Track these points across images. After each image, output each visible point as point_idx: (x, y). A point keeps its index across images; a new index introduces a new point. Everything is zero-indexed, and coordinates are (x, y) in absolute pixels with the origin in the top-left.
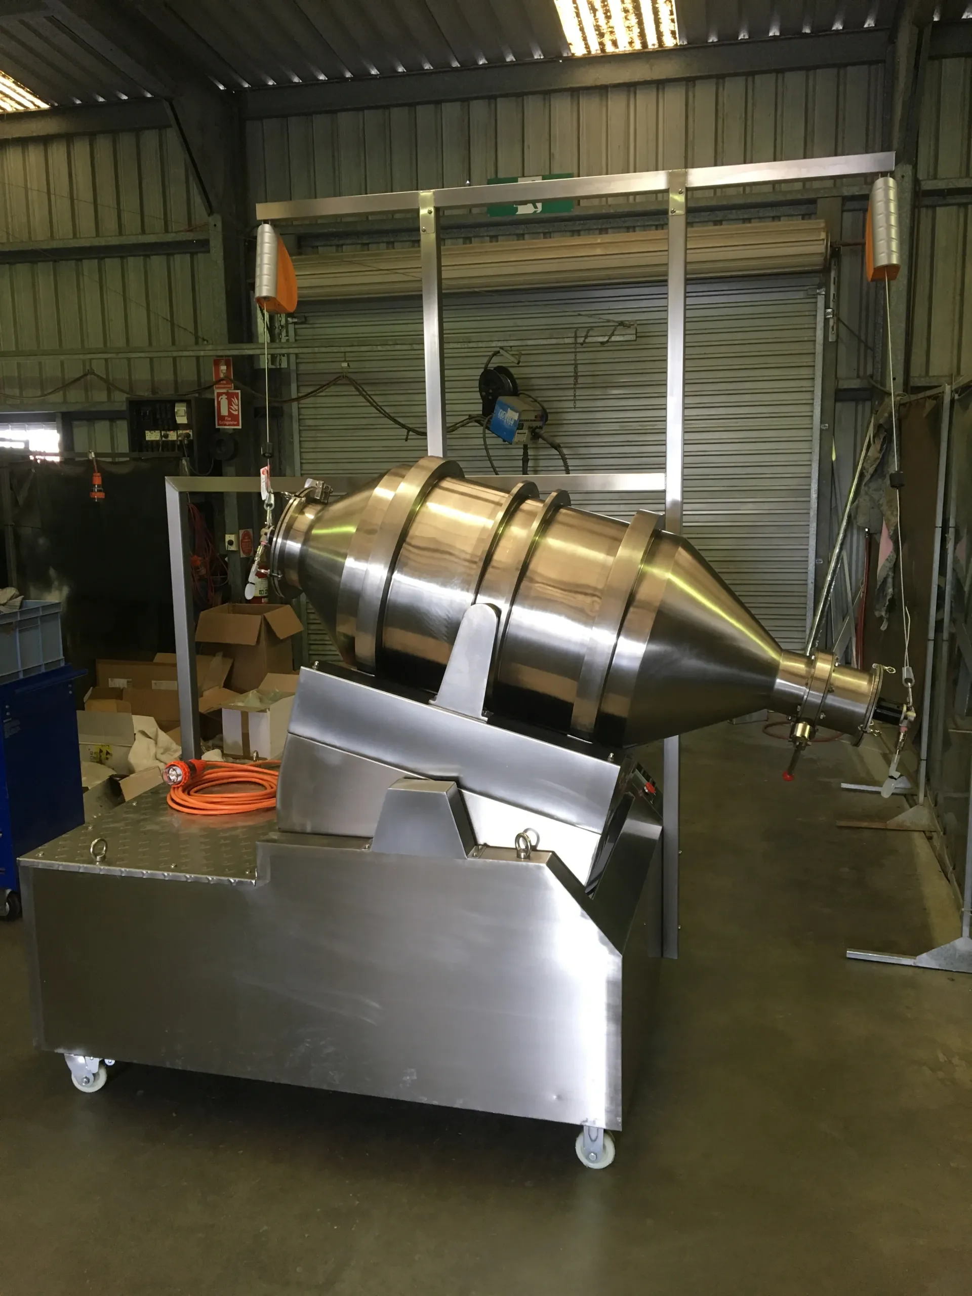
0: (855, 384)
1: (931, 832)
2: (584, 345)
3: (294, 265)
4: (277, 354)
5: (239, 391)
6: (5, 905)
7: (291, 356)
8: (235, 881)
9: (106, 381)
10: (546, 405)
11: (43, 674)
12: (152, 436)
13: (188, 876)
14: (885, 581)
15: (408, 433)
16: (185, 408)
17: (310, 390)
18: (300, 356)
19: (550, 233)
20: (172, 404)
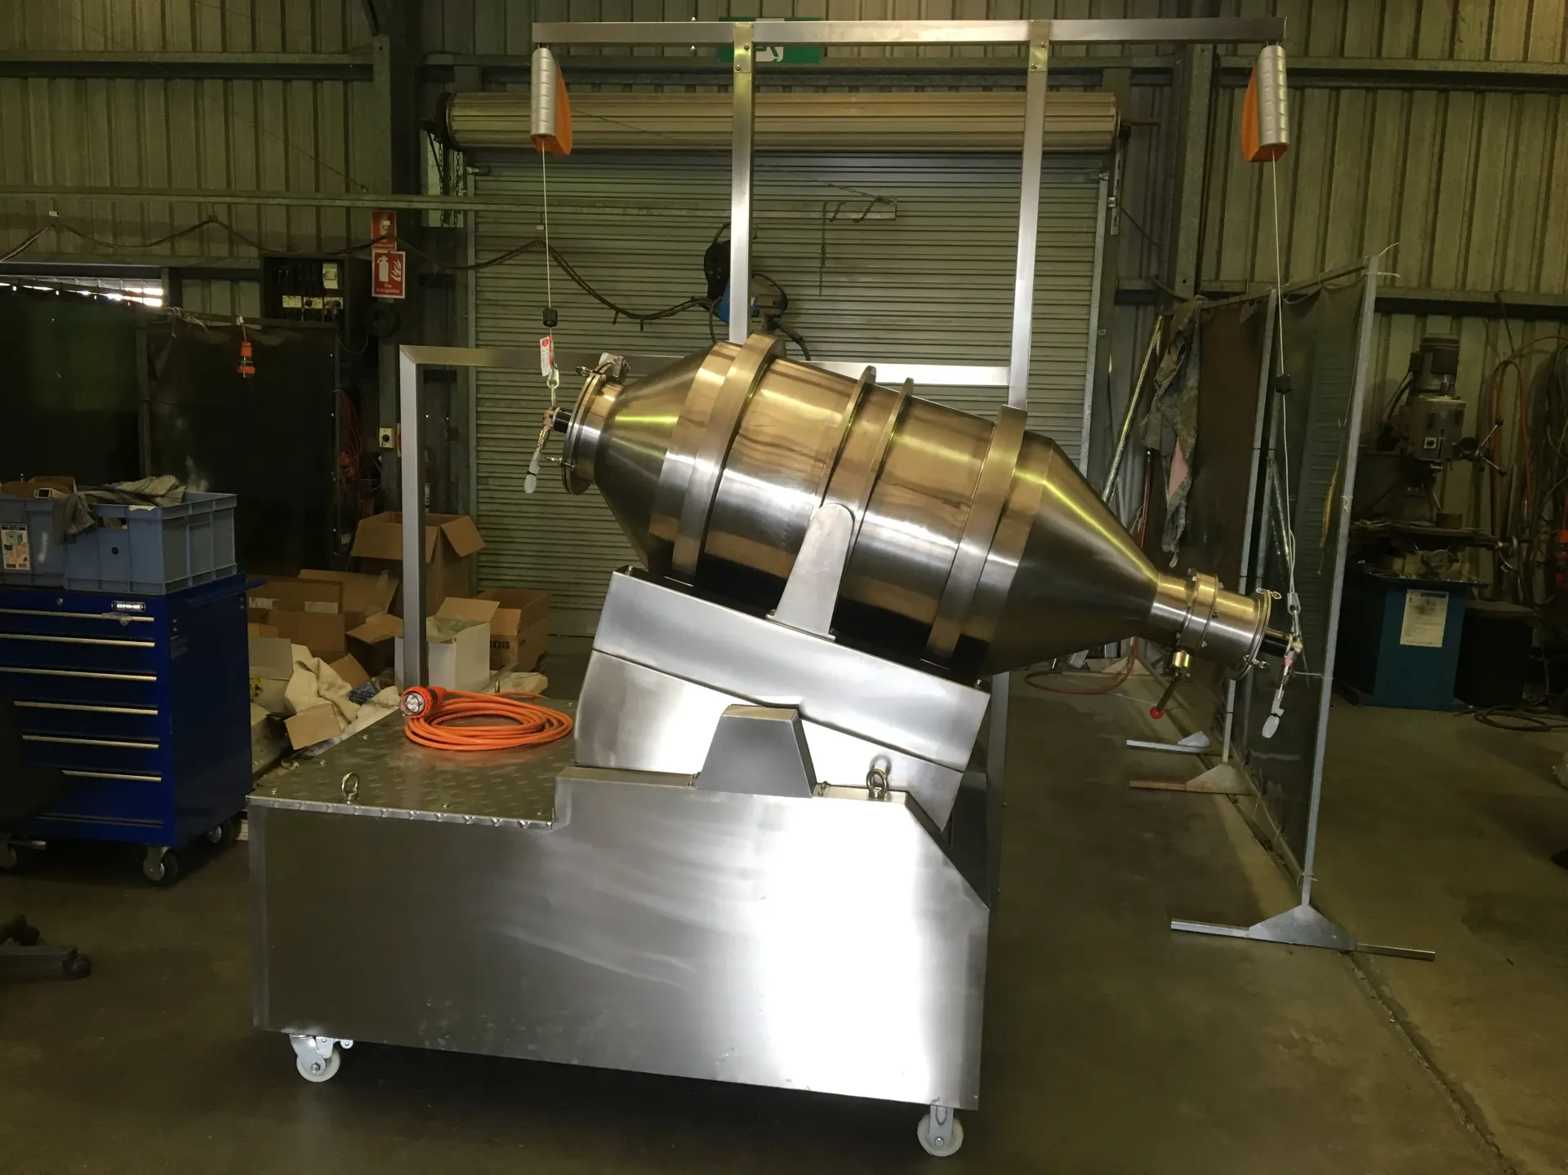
0: (1137, 285)
1: (1235, 795)
2: (834, 222)
3: (570, 103)
4: (451, 210)
5: (404, 253)
6: (160, 866)
7: (469, 213)
8: (526, 823)
9: (228, 228)
10: (787, 291)
11: (214, 582)
12: (291, 302)
13: (467, 817)
14: (1177, 509)
15: (617, 314)
16: (336, 270)
17: (492, 256)
18: (481, 214)
19: (790, 86)
20: (319, 263)
